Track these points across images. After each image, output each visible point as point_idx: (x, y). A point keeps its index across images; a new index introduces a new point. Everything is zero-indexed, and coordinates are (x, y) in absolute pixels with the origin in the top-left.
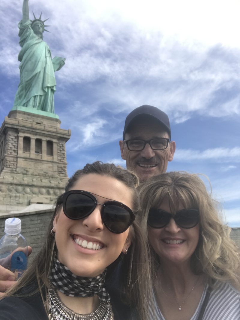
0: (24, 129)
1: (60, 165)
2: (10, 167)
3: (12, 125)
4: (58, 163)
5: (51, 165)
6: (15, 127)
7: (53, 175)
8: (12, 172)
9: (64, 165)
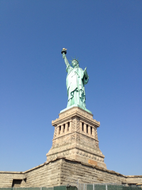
0: (58, 122)
1: (72, 134)
2: (53, 145)
3: (54, 123)
4: (71, 133)
5: (68, 137)
6: (55, 124)
7: (68, 142)
8: (53, 148)
9: (75, 133)
